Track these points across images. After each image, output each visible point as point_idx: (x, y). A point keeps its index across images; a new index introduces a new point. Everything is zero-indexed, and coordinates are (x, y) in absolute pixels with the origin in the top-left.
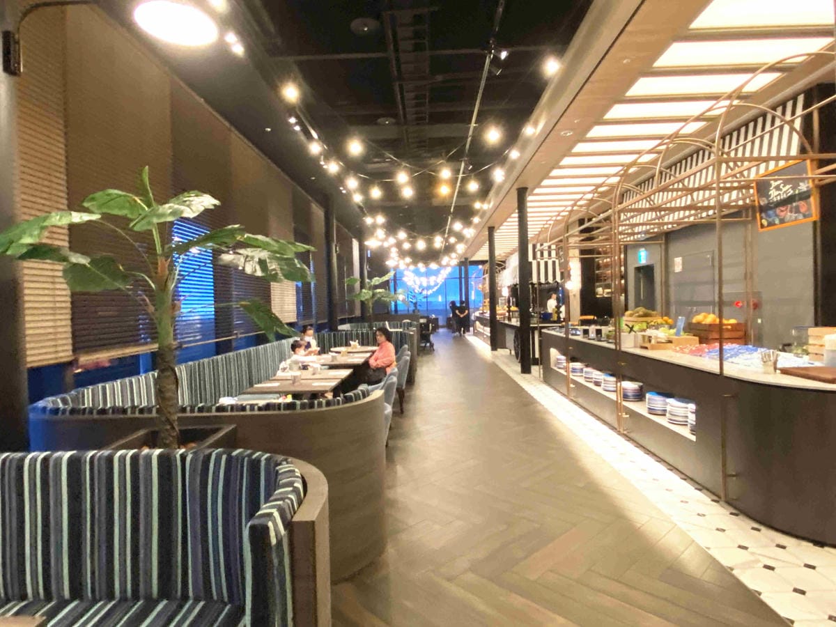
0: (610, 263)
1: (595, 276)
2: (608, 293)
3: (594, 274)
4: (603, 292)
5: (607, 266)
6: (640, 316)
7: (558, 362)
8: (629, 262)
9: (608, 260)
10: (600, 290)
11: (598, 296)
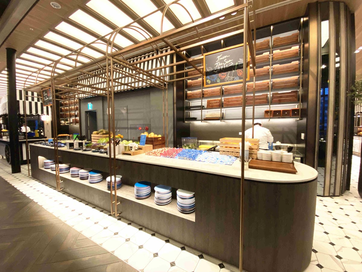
0: (69, 109)
1: (60, 115)
2: (67, 123)
3: (59, 114)
4: (65, 123)
5: (67, 110)
6: (103, 134)
7: (45, 165)
8: (82, 109)
9: (67, 108)
10: (63, 122)
11: (61, 125)
